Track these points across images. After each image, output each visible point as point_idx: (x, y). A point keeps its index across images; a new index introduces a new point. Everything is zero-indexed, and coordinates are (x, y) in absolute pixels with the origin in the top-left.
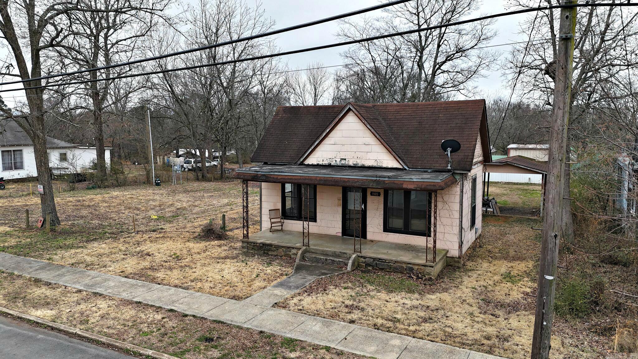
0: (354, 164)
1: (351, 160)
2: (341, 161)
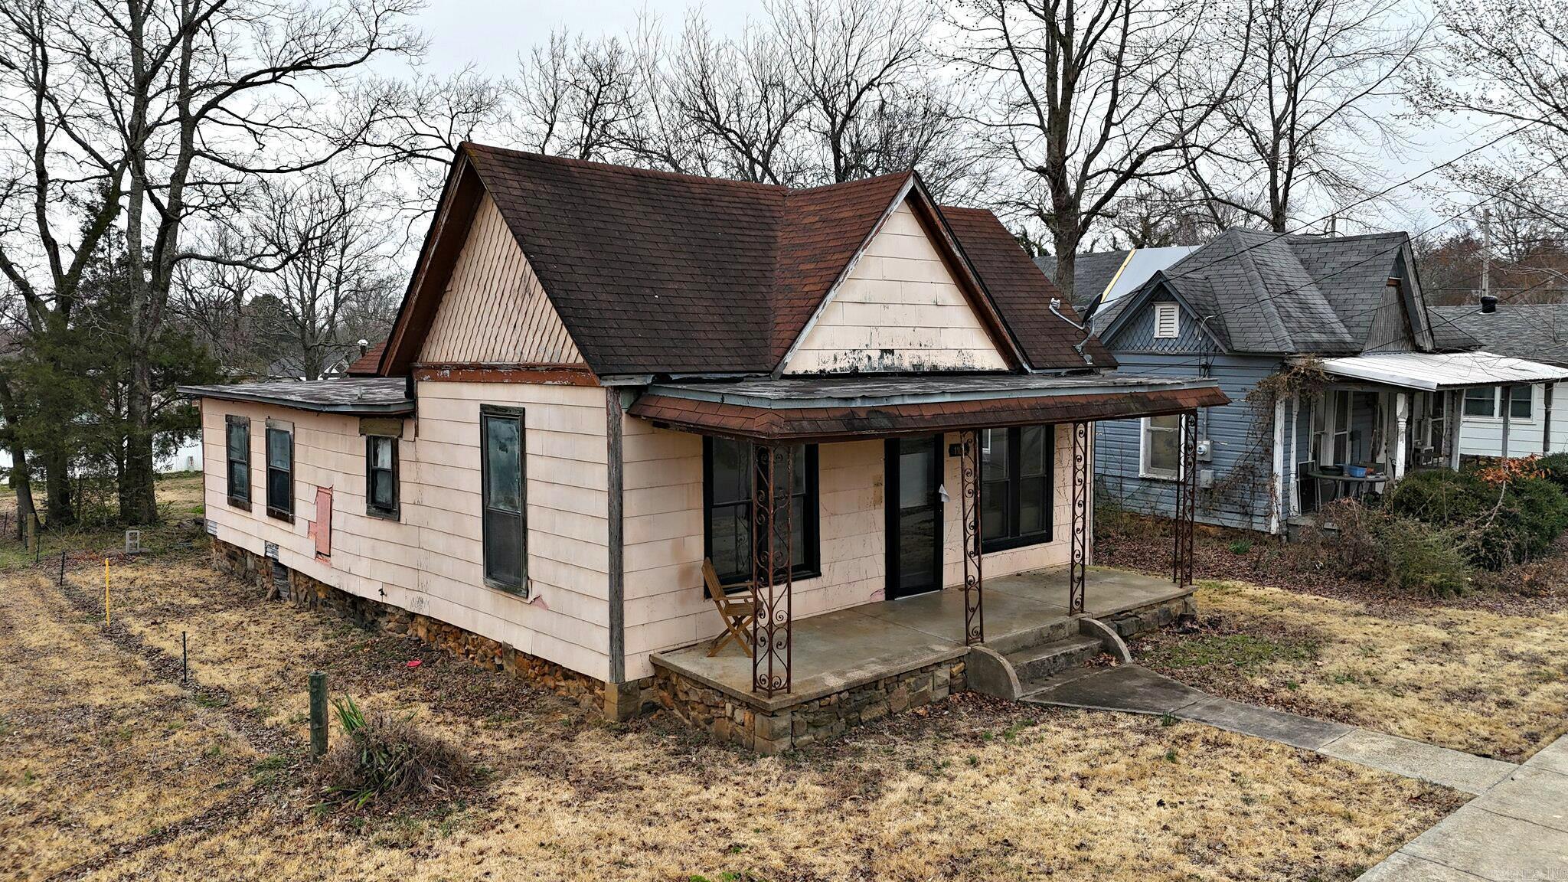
0: (914, 366)
1: (907, 354)
2: (882, 357)
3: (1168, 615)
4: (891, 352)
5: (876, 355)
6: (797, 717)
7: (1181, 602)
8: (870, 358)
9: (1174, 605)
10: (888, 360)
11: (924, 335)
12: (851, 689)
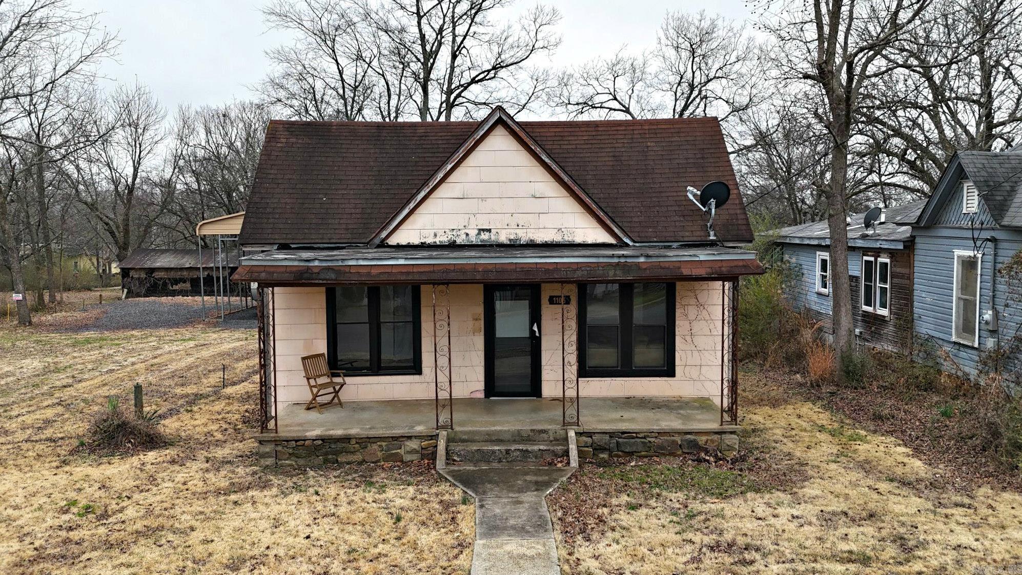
0: (510, 240)
1: (504, 232)
2: (479, 234)
3: (694, 445)
4: (489, 231)
5: (473, 233)
6: (279, 448)
7: (716, 437)
8: (467, 235)
9: (704, 438)
10: (485, 236)
11: (522, 219)
12: (324, 440)
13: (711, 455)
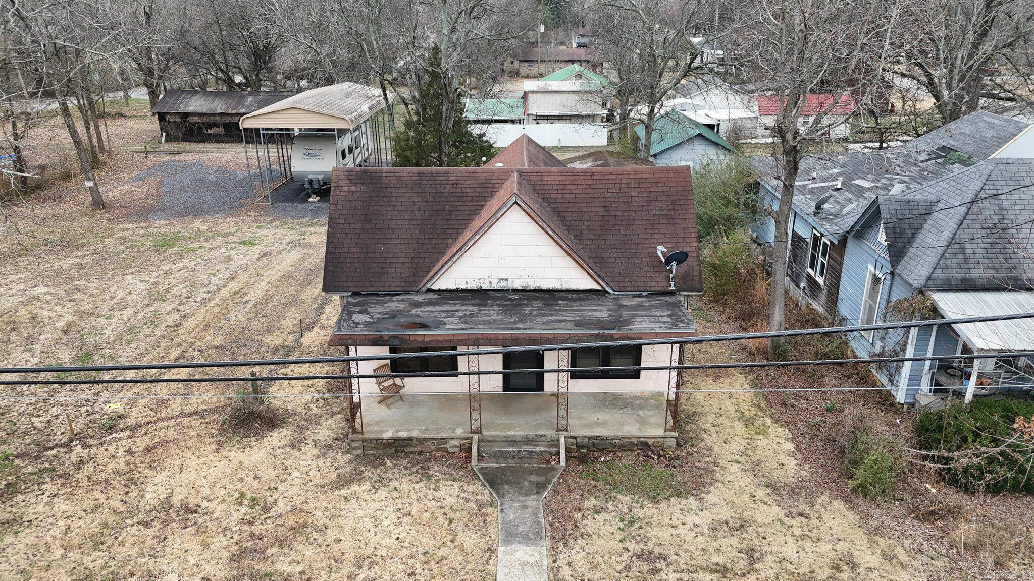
0: (522, 287)
1: (518, 281)
2: (499, 282)
3: (646, 444)
4: (507, 280)
5: (495, 281)
6: (365, 444)
7: (660, 440)
8: (490, 283)
9: (653, 441)
10: (503, 284)
11: (531, 272)
12: (396, 440)
13: (655, 455)
